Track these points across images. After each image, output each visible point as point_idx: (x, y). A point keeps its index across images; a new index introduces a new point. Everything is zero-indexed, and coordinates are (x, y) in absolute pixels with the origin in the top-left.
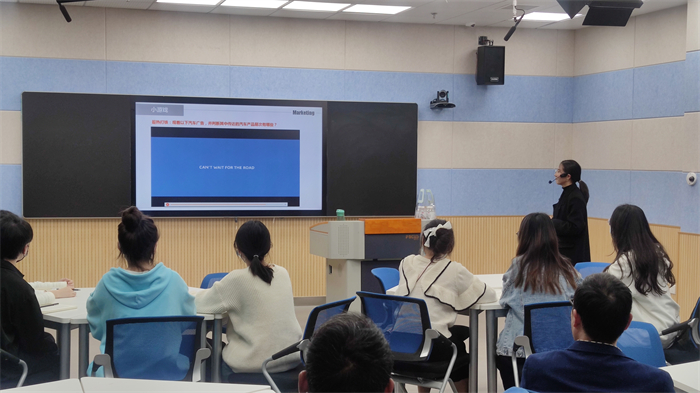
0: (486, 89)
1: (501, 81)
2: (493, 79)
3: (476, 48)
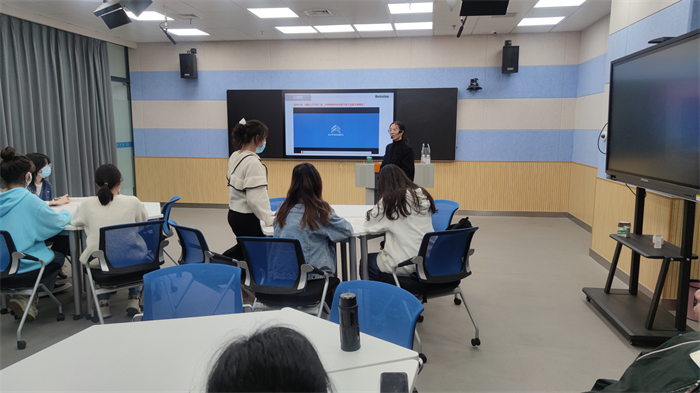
1: (516, 70)
2: (509, 68)
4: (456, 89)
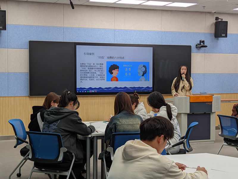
0: (218, 39)
1: (226, 36)
2: (223, 35)
3: (215, 22)
4: (191, 46)
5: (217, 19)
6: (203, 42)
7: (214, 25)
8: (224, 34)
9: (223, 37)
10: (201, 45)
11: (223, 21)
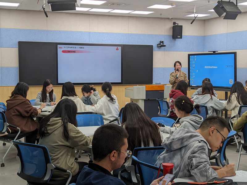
1: (181, 38)
3: (173, 26)
4: (152, 46)
5: (174, 23)
6: (162, 42)
7: (172, 29)
8: (179, 36)
9: (179, 38)
10: (161, 45)
11: (179, 25)
